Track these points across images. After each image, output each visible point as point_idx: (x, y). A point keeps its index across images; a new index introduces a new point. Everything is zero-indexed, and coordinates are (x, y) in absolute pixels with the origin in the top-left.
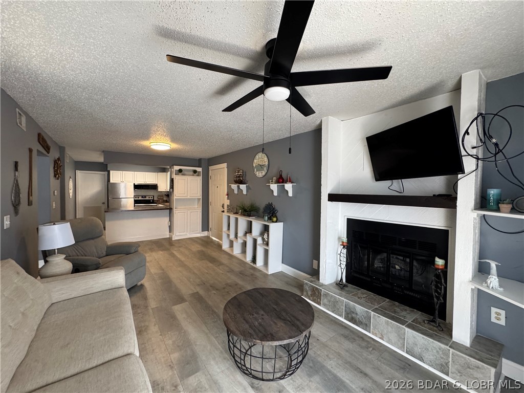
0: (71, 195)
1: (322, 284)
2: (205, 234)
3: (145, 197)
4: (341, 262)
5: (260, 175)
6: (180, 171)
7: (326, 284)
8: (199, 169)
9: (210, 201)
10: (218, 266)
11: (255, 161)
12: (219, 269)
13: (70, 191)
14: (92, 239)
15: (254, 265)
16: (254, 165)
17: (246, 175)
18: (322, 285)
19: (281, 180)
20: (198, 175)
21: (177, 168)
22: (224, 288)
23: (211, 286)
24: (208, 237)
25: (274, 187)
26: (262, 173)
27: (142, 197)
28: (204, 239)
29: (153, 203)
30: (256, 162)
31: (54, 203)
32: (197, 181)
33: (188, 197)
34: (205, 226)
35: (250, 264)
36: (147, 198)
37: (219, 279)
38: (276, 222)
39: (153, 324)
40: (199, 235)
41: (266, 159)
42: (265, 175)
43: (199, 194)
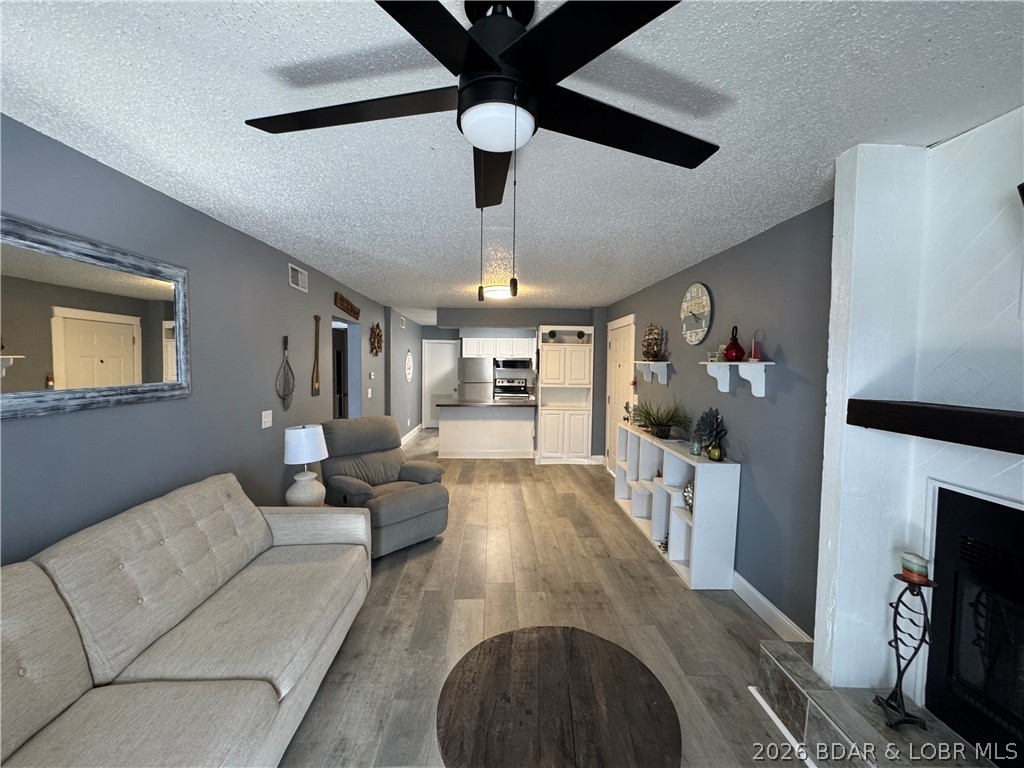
0: (409, 377)
1: (820, 679)
2: (598, 460)
3: (513, 382)
4: (900, 635)
5: (693, 338)
6: (552, 334)
7: (832, 685)
8: (589, 330)
9: (608, 394)
10: (585, 537)
11: (685, 305)
12: (583, 544)
13: (407, 371)
14: (382, 451)
15: (665, 556)
16: (683, 316)
17: (667, 340)
18: (817, 683)
19: (735, 353)
20: (588, 342)
21: (546, 329)
22: (567, 592)
23: (544, 580)
24: (601, 468)
25: (720, 371)
26: (697, 334)
27: (509, 382)
28: (591, 471)
29: (525, 392)
30: (686, 307)
31: (370, 390)
32: (585, 353)
33: (567, 385)
34: (599, 445)
35: (658, 548)
36: (516, 384)
37: (570, 569)
38: (720, 460)
39: (409, 623)
40: (585, 462)
41: (706, 299)
42: (704, 339)
43: (586, 378)
